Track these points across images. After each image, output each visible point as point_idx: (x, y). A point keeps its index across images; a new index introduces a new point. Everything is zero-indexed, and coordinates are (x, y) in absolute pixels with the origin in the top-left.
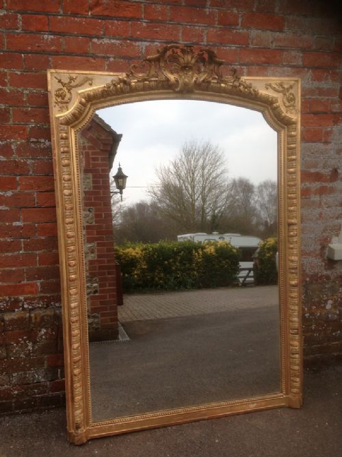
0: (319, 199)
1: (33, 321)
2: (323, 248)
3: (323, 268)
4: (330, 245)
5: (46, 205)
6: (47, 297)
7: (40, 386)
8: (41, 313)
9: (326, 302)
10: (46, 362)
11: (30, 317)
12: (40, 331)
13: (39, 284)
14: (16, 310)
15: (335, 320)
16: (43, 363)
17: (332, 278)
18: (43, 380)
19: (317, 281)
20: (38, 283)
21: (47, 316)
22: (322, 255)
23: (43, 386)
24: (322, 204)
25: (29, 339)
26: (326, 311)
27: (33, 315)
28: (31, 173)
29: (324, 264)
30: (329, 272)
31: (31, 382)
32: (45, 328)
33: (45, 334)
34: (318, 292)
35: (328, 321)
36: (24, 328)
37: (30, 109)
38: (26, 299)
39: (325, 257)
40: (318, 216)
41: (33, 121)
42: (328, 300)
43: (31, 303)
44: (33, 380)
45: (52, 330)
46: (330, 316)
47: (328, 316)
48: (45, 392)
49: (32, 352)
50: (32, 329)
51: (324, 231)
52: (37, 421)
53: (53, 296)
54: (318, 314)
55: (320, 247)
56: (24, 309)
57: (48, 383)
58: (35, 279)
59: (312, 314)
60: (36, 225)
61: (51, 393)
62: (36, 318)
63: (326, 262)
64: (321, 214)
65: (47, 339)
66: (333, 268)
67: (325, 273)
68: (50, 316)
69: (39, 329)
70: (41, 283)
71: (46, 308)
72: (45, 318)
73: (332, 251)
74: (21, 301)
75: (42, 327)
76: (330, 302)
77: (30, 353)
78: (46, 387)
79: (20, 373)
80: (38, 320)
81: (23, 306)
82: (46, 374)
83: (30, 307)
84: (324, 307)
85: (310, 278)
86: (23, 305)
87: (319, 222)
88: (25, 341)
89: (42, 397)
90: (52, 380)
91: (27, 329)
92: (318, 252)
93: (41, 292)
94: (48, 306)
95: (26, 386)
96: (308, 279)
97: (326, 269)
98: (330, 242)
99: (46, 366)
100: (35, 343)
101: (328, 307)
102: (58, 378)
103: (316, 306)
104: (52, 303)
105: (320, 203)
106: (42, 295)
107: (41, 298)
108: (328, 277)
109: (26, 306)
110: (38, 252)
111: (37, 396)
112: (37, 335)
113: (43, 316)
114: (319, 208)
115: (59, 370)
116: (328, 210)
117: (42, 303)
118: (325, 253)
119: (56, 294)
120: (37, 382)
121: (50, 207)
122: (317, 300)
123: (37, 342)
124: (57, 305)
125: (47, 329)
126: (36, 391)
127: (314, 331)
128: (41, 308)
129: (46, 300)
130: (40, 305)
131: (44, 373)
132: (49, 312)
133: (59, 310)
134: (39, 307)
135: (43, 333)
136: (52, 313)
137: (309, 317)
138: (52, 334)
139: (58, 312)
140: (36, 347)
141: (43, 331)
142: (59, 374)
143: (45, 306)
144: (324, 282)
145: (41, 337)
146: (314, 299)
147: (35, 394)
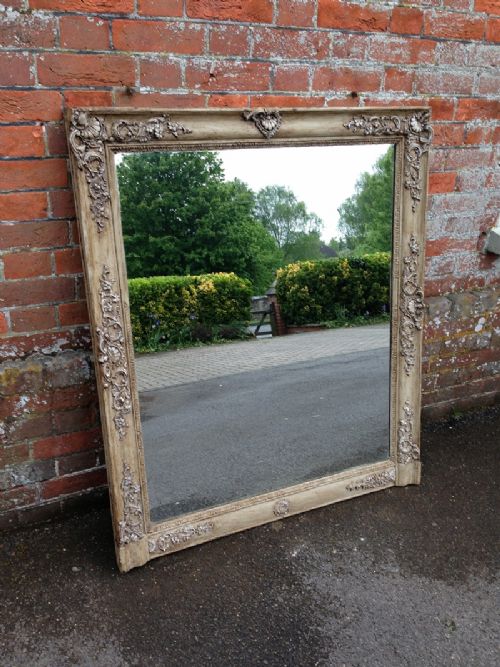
0: (490, 150)
1: (4, 383)
2: (483, 234)
3: (477, 268)
4: (493, 229)
6: (25, 339)
7: (22, 491)
8: (16, 367)
9: (477, 320)
10: (31, 452)
12: (18, 400)
13: (7, 315)
15: (484, 348)
16: (27, 454)
17: (487, 282)
18: (28, 481)
19: (465, 288)
20: (7, 312)
21: (31, 373)
22: (479, 246)
23: (29, 492)
24: (495, 158)
26: (474, 335)
27: (2, 373)
29: (479, 261)
30: (484, 274)
31: (6, 486)
32: (27, 395)
33: (28, 405)
34: (467, 307)
35: (474, 350)
39: (483, 251)
40: (485, 179)
42: (480, 317)
44: (10, 483)
45: (42, 397)
46: (478, 342)
47: (475, 342)
48: (32, 500)
49: (6, 438)
50: (2, 398)
51: (490, 205)
53: (38, 336)
54: (463, 341)
55: (477, 234)
57: (38, 485)
59: (455, 341)
61: (43, 501)
62: (8, 378)
63: (483, 257)
64: (489, 177)
65: (31, 413)
66: (491, 268)
67: (478, 275)
68: (36, 374)
69: (16, 396)
70: (11, 313)
71: (23, 358)
72: (27, 376)
75: (21, 394)
76: (482, 320)
78: (34, 491)
80: (13, 381)
82: (33, 470)
84: (473, 329)
85: (458, 284)
87: (485, 190)
89: (27, 510)
90: (45, 480)
92: (474, 242)
93: (14, 329)
94: (27, 355)
96: (453, 286)
97: (481, 269)
98: (493, 224)
99: (31, 460)
101: (478, 328)
102: (55, 476)
103: (462, 328)
104: (36, 349)
105: (492, 157)
106: (15, 334)
107: (13, 340)
108: (481, 282)
111: (18, 508)
112: (12, 409)
113: (24, 374)
114: (488, 166)
115: (57, 463)
117: (16, 349)
118: (484, 243)
119: (42, 332)
120: (17, 487)
121: (23, 158)
122: (465, 318)
123: (14, 420)
124: (45, 351)
125: (31, 395)
126: (16, 500)
127: (453, 366)
128: (14, 359)
129: (23, 343)
130: (13, 354)
131: (30, 470)
132: (32, 366)
133: (51, 360)
134: (10, 357)
135: (24, 403)
136: (40, 368)
137: (450, 345)
138: (42, 404)
139: (49, 364)
140: (12, 428)
141: (24, 400)
142: (57, 468)
143: (22, 354)
144: (475, 290)
145: (21, 410)
146: (461, 317)
147: (15, 506)
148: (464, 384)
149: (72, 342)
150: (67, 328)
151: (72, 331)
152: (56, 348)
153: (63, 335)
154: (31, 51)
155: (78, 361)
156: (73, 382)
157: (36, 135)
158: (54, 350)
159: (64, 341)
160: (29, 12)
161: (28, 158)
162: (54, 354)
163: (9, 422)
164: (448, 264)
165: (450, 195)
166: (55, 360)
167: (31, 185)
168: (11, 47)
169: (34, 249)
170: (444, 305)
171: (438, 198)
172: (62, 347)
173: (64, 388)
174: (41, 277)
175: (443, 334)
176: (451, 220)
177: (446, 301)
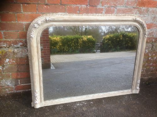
6: (9, 41)
7: (9, 87)
13: (3, 33)
16: (10, 77)
18: (10, 85)
21: (9, 52)
23: (11, 88)
31: (4, 85)
32: (9, 58)
33: (9, 62)
45: (13, 60)
48: (12, 90)
49: (3, 71)
53: (13, 41)
54: (155, 58)
57: (13, 86)
61: (15, 91)
62: (2, 53)
65: (10, 64)
68: (11, 52)
69: (5, 59)
71: (8, 47)
72: (8, 53)
78: (13, 88)
80: (4, 54)
82: (12, 82)
85: (155, 39)
93: (5, 38)
94: (10, 46)
96: (154, 40)
102: (19, 84)
103: (155, 54)
104: (12, 45)
107: (5, 42)
111: (8, 92)
112: (4, 62)
115: (19, 81)
117: (6, 44)
123: (5, 66)
124: (15, 46)
125: (10, 59)
126: (7, 90)
127: (151, 66)
128: (5, 47)
129: (8, 43)
130: (5, 46)
131: (11, 81)
132: (10, 50)
133: (17, 49)
134: (4, 47)
135: (7, 61)
136: (12, 51)
137: (150, 59)
138: (13, 62)
140: (4, 69)
141: (7, 60)
142: (19, 82)
143: (8, 46)
145: (7, 63)
146: (155, 50)
147: (7, 92)
148: (154, 72)
149: (24, 44)
150: (22, 39)
151: (24, 41)
152: (19, 46)
153: (21, 42)
155: (24, 50)
156: (23, 57)
158: (18, 46)
159: (21, 44)
162: (18, 47)
163: (3, 66)
164: (152, 33)
165: (154, 9)
169: (10, 12)
170: (150, 46)
171: (151, 9)
172: (21, 45)
173: (20, 58)
174: (13, 22)
175: (149, 55)
176: (154, 17)
177: (150, 44)
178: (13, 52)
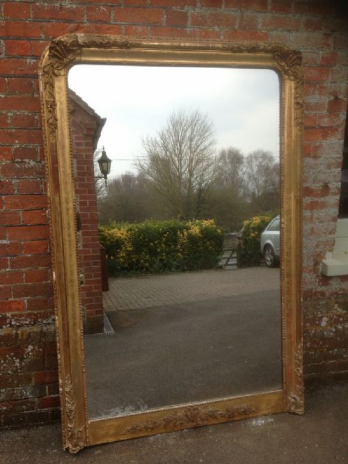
0: (310, 214)
1: (20, 338)
2: (317, 264)
3: (317, 284)
4: (324, 261)
5: (32, 223)
6: (35, 315)
7: (28, 402)
8: (27, 329)
9: (321, 319)
10: (33, 378)
11: (17, 334)
12: (27, 348)
13: (26, 301)
14: (4, 327)
15: (332, 338)
16: (31, 380)
17: (327, 294)
18: (31, 396)
19: (311, 297)
20: (25, 300)
21: (34, 332)
22: (315, 271)
23: (31, 402)
24: (314, 219)
25: (16, 355)
26: (321, 329)
27: (19, 332)
28: (16, 192)
29: (318, 280)
30: (323, 288)
31: (19, 398)
32: (32, 345)
33: (32, 351)
34: (311, 309)
35: (323, 339)
36: (11, 345)
37: (14, 130)
38: (13, 316)
39: (319, 274)
40: (310, 231)
41: (17, 142)
42: (324, 316)
43: (18, 320)
44: (21, 396)
45: (39, 347)
46: (325, 333)
47: (323, 334)
48: (33, 408)
49: (20, 369)
50: (19, 346)
51: (317, 246)
52: (24, 437)
53: (41, 313)
54: (313, 332)
55: (312, 263)
56: (11, 326)
57: (36, 399)
58: (21, 296)
59: (307, 332)
60: (22, 242)
61: (39, 410)
62: (22, 335)
63: (320, 278)
64: (312, 229)
65: (33, 355)
66: (328, 284)
67: (320, 289)
68: (37, 333)
69: (26, 345)
70: (28, 301)
71: (33, 325)
72: (32, 334)
73: (325, 266)
74: (9, 318)
75: (29, 344)
76: (325, 319)
77: (17, 370)
78: (34, 403)
79: (8, 389)
80: (25, 337)
81: (10, 323)
82: (34, 390)
83: (18, 324)
84: (319, 325)
85: (304, 294)
86: (11, 321)
87: (312, 237)
88: (12, 357)
89: (31, 414)
90: (41, 397)
91: (14, 345)
92: (311, 268)
93: (28, 309)
94: (35, 323)
95: (14, 402)
97: (320, 285)
98: (323, 257)
99: (33, 382)
100: (22, 359)
101: (324, 324)
102: (46, 395)
103: (310, 323)
104: (40, 320)
106: (29, 311)
107: (29, 315)
108: (323, 294)
109: (13, 323)
110: (24, 270)
111: (25, 412)
112: (23, 352)
113: (30, 333)
114: (311, 223)
115: (47, 387)
116: (321, 224)
117: (29, 320)
118: (318, 269)
119: (43, 311)
120: (25, 399)
121: (35, 225)
122: (311, 317)
123: (25, 359)
124: (44, 322)
125: (34, 345)
126: (24, 407)
127: (309, 349)
128: (28, 325)
129: (33, 317)
130: (27, 322)
131: (32, 389)
132: (36, 329)
134: (26, 324)
135: (30, 349)
136: (39, 330)
138: (39, 351)
139: (45, 328)
140: (23, 364)
141: (30, 347)
142: (47, 390)
143: (32, 323)
144: (319, 298)
145: (28, 353)
146: (307, 316)
147: (23, 410)
148: (321, 363)
152: (50, 321)
153: (53, 314)
154: (41, 178)
157: (43, 214)
159: (54, 317)
160: (40, 162)
161: (39, 225)
162: (49, 324)
166: (48, 327)
167: (40, 238)
168: (32, 177)
169: (40, 268)
173: (51, 343)
174: (44, 282)
178: (41, 332)
